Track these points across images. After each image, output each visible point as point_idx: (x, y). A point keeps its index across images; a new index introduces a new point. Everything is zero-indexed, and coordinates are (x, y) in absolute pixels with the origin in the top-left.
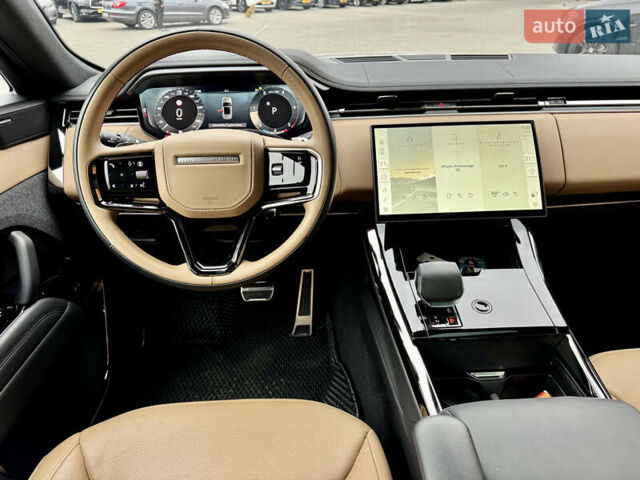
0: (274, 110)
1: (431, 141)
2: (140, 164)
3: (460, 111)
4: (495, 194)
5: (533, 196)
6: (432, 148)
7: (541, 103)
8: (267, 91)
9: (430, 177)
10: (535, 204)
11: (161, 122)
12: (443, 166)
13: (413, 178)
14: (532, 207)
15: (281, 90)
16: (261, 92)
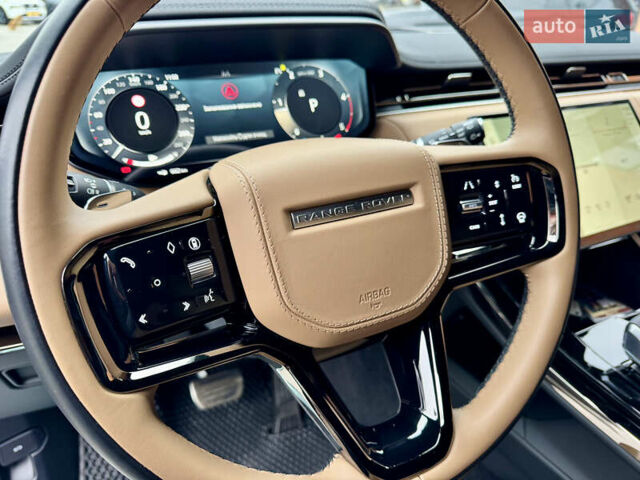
0: (313, 104)
2: (194, 243)
8: (295, 71)
11: (108, 142)
15: (316, 70)
16: (285, 74)
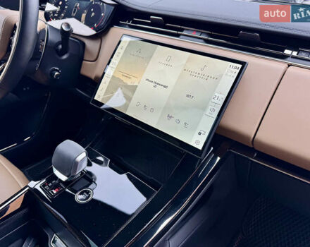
0: (93, 14)
1: (151, 57)
3: (207, 41)
4: (170, 117)
5: (200, 134)
6: (148, 63)
7: (287, 52)
9: (135, 84)
10: (198, 142)
12: (147, 80)
13: (124, 81)
14: (193, 144)
